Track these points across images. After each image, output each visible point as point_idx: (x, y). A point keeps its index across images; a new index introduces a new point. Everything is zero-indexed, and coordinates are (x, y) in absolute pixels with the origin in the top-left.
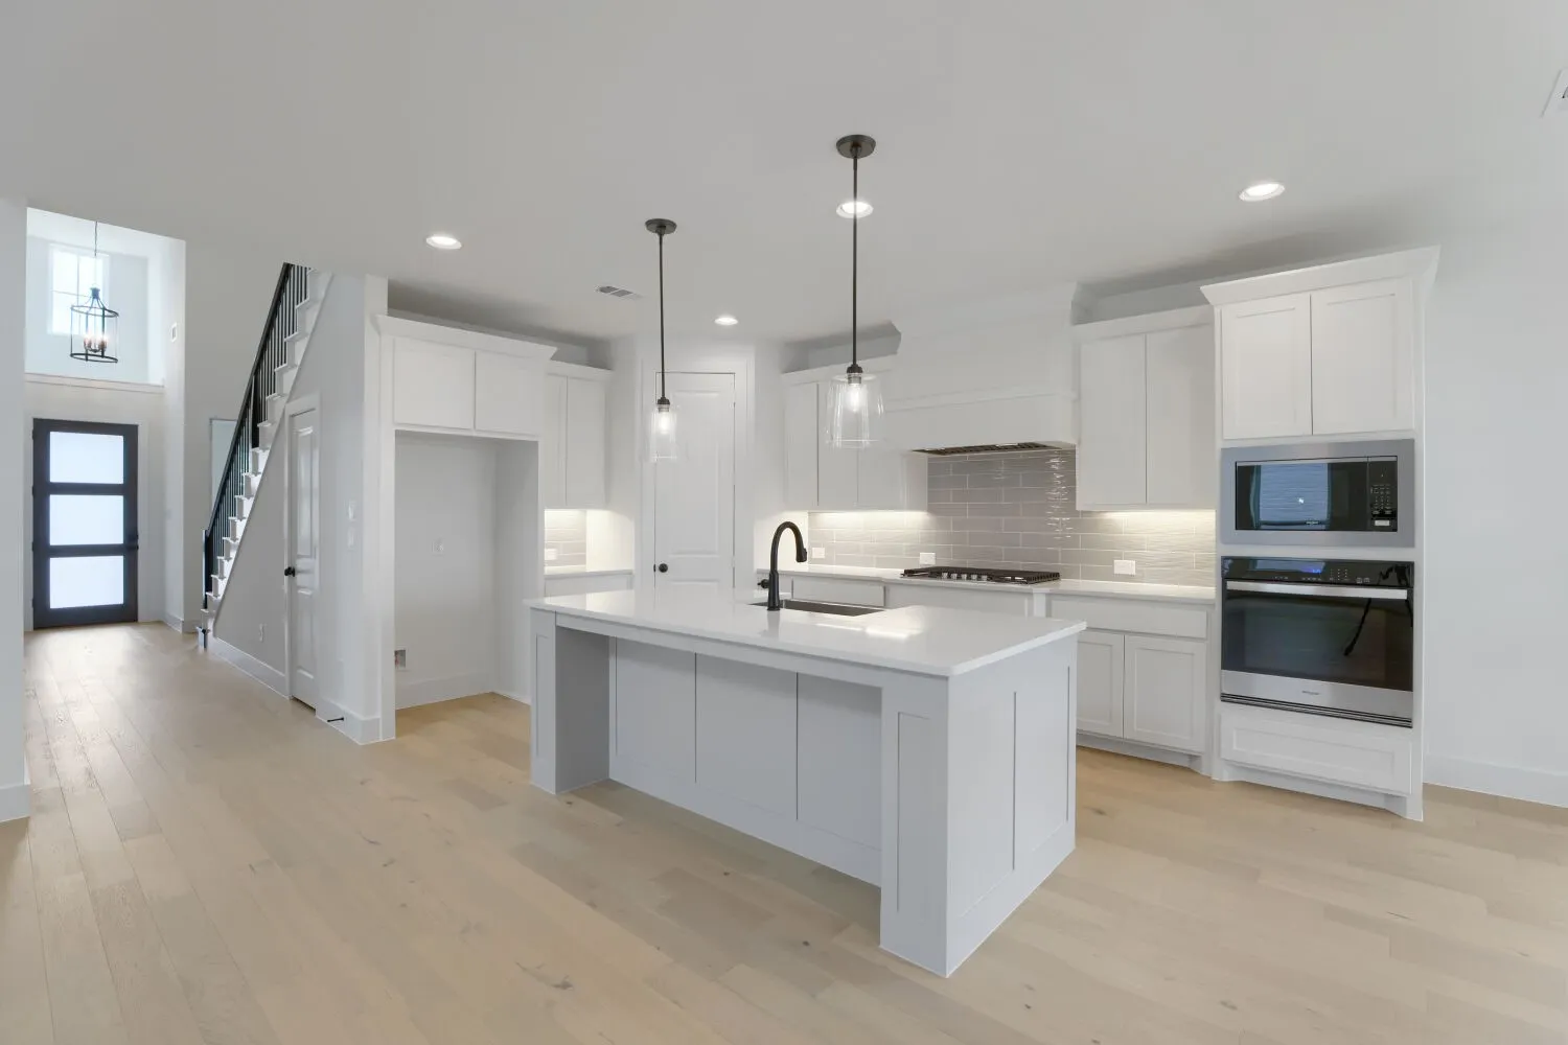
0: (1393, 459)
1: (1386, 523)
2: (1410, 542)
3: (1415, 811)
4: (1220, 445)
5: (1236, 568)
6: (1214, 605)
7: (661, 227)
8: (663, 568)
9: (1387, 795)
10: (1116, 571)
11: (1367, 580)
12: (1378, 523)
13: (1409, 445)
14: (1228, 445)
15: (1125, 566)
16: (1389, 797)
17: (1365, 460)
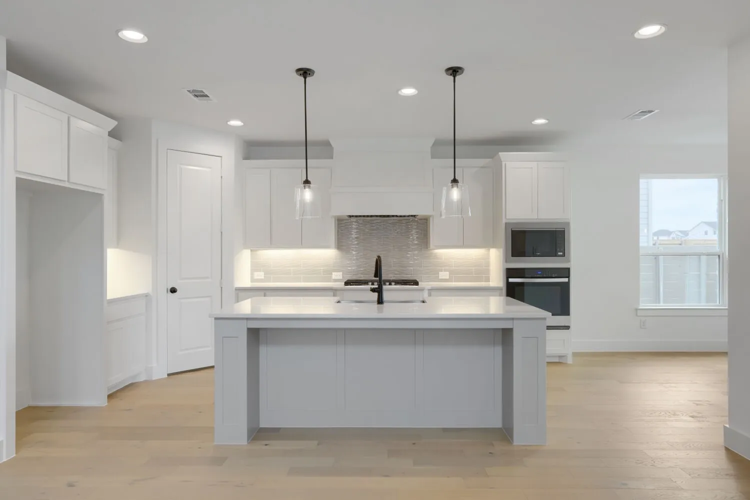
0: (563, 229)
1: (561, 253)
2: (569, 261)
3: (570, 360)
4: (504, 221)
5: (510, 273)
6: (502, 289)
7: (305, 73)
8: (173, 291)
9: (559, 356)
10: (440, 278)
11: (556, 275)
12: (559, 253)
13: (568, 224)
14: (507, 221)
15: (444, 275)
16: (560, 357)
17: (555, 229)
